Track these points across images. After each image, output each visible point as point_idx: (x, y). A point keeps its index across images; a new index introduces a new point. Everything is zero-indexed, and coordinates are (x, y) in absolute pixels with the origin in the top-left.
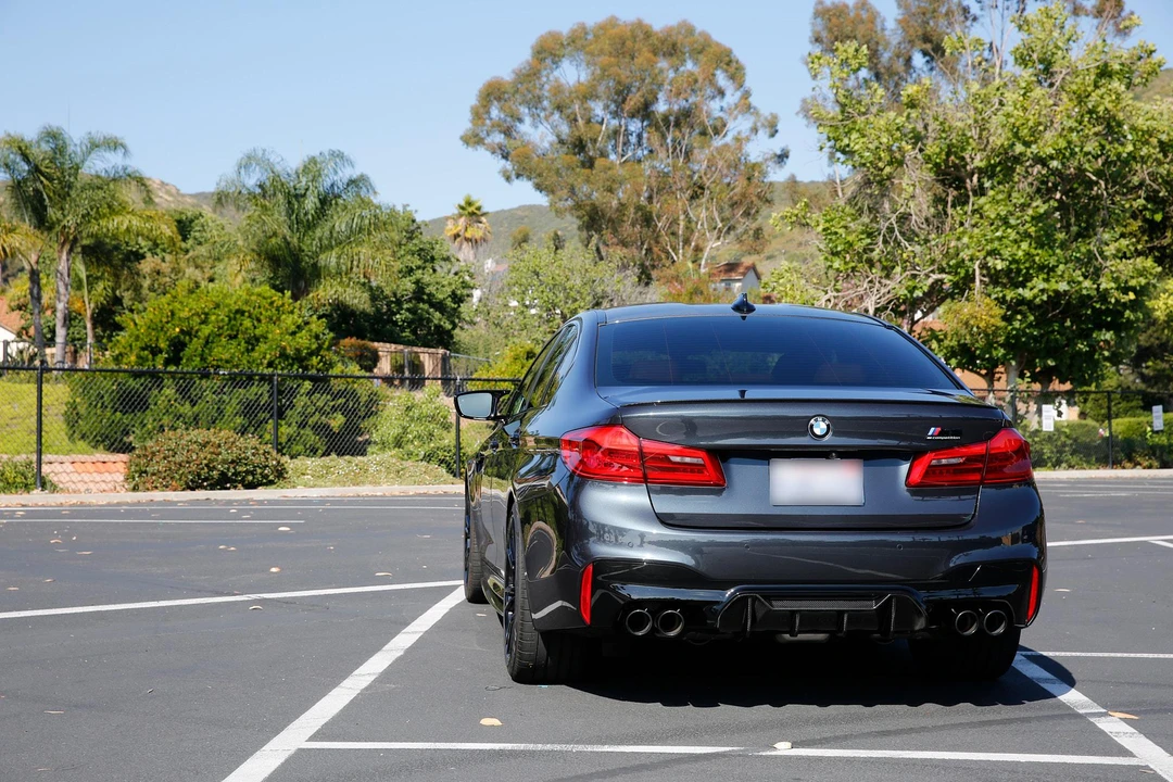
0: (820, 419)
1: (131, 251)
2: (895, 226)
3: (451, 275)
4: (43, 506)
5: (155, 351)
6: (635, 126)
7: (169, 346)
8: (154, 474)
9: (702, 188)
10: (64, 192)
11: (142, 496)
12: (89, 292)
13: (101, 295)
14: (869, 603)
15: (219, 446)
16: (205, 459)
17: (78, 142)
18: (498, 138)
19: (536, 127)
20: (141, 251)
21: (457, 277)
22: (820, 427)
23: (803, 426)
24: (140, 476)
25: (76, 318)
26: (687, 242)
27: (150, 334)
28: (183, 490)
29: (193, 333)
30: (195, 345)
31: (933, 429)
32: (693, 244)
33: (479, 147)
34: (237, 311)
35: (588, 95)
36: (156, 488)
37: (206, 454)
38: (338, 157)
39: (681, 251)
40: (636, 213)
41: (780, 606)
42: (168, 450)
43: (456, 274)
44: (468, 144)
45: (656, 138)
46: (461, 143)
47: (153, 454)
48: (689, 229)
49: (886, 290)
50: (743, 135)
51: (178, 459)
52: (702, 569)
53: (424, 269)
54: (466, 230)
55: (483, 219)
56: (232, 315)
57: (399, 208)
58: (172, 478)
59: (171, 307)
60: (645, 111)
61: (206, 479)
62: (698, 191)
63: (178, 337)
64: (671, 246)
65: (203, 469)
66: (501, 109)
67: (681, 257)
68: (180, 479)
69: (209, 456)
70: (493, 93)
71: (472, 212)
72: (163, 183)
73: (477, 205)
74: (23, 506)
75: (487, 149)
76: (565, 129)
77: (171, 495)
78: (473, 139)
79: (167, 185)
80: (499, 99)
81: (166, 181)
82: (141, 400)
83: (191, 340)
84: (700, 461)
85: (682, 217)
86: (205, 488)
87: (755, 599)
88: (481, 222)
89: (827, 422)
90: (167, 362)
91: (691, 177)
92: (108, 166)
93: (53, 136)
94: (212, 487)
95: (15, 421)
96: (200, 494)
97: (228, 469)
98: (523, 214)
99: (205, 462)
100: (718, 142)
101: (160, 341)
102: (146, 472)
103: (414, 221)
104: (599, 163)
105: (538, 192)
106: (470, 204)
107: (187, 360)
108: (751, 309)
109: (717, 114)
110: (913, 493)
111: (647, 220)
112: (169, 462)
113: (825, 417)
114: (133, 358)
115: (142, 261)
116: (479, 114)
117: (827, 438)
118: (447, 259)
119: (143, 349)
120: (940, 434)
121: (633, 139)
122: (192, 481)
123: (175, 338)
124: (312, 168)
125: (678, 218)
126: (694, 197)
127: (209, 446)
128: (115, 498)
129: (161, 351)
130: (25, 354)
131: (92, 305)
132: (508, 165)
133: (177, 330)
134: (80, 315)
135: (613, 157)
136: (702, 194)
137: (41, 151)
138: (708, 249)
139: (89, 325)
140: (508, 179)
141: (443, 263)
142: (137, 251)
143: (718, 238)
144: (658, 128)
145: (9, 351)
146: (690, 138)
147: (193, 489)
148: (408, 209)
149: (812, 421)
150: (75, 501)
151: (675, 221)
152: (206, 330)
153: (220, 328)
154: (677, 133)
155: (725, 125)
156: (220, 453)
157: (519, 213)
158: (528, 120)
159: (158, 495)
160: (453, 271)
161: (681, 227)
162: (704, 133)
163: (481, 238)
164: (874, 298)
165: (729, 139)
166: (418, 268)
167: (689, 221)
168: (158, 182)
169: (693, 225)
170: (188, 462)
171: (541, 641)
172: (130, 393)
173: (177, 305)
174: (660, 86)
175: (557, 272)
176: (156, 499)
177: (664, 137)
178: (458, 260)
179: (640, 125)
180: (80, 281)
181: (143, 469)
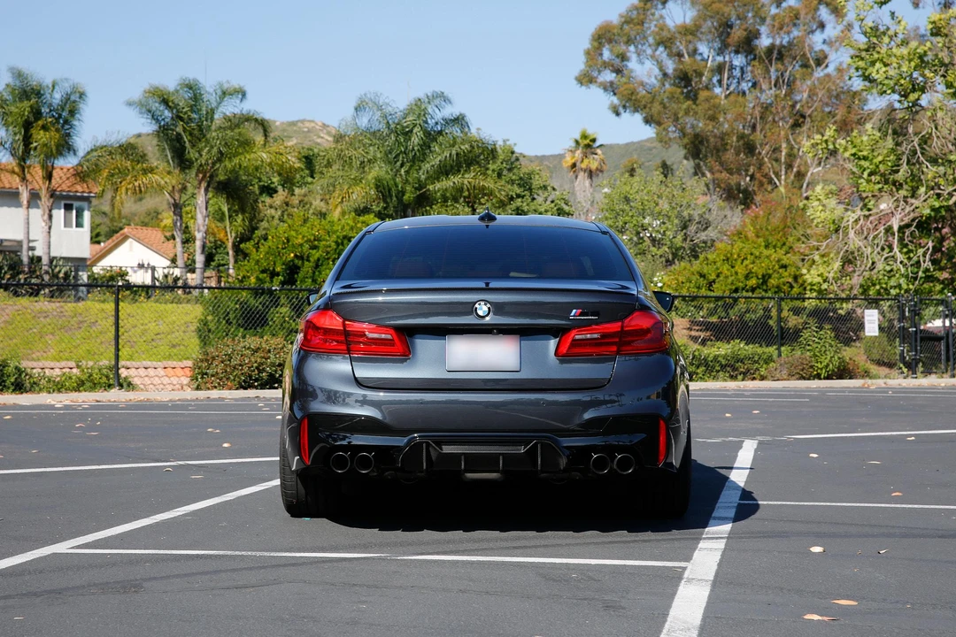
0: (482, 303)
1: (264, 186)
2: (918, 148)
3: (548, 202)
4: (115, 401)
5: (273, 274)
6: (739, 61)
7: (286, 270)
8: (213, 376)
9: (803, 116)
10: (199, 134)
11: (202, 394)
12: (231, 223)
13: (240, 226)
14: (519, 448)
15: (269, 351)
16: (256, 362)
17: (211, 90)
18: (609, 76)
19: (643, 63)
20: (272, 186)
21: (553, 205)
22: (482, 309)
23: (470, 308)
24: (202, 378)
25: (221, 246)
26: (789, 166)
27: (268, 259)
28: (237, 389)
29: (305, 258)
30: (307, 268)
31: (574, 311)
32: (795, 170)
33: (591, 85)
34: (345, 237)
35: (690, 32)
36: (216, 387)
37: (258, 358)
38: (443, 98)
39: (783, 177)
40: (738, 141)
41: (447, 449)
42: (225, 355)
43: (552, 202)
44: (582, 84)
45: (759, 71)
46: (575, 82)
47: (213, 358)
48: (791, 156)
49: (912, 208)
50: (845, 66)
51: (234, 363)
52: (387, 421)
53: (523, 197)
54: (582, 161)
55: (599, 151)
56: (340, 241)
57: (500, 143)
58: (228, 379)
59: (286, 235)
60: (747, 45)
61: (256, 380)
62: (798, 121)
63: (292, 261)
64: (774, 173)
65: (254, 371)
66: (611, 51)
67: (783, 182)
68: (234, 380)
69: (259, 360)
70: (603, 36)
71: (588, 144)
72: (324, 124)
73: (592, 137)
74: (97, 401)
75: (599, 87)
76: (670, 66)
77: (226, 394)
78: (586, 79)
79: (328, 126)
80: (610, 41)
81: (327, 123)
82: (263, 319)
83: (303, 263)
84: (389, 337)
85: (784, 145)
86: (256, 388)
87: (428, 444)
88: (596, 154)
89: (489, 305)
90: (283, 283)
91: (793, 106)
92: (237, 111)
93: (192, 87)
94: (262, 387)
95: (159, 336)
96: (251, 393)
97: (276, 371)
98: (652, 145)
99: (255, 365)
100: (819, 73)
101: (277, 264)
102: (206, 374)
103: (513, 153)
104: (703, 95)
105: (648, 126)
106: (584, 136)
107: (301, 282)
108: (494, 219)
109: (819, 46)
110: (562, 362)
111: (750, 149)
112: (226, 365)
113: (486, 302)
114: (253, 280)
115: (275, 195)
116: (593, 55)
117: (487, 318)
118: (545, 188)
119: (263, 272)
120: (581, 314)
121: (737, 73)
122: (244, 381)
123: (290, 261)
124: (418, 108)
125: (781, 146)
126: (796, 125)
127: (260, 351)
128: (178, 395)
129: (278, 275)
130: (169, 278)
131: (233, 235)
132: (615, 100)
133: (292, 255)
134: (224, 243)
135: (718, 90)
136: (803, 122)
137: (183, 99)
138: (809, 174)
139: (231, 253)
140: (618, 114)
141: (540, 192)
142: (268, 186)
143: (820, 164)
144: (761, 61)
145: (156, 276)
146: (793, 68)
147: (245, 388)
148: (508, 143)
149: (477, 305)
150: (142, 398)
151: (777, 150)
152: (316, 254)
153: (328, 253)
154: (780, 66)
155: (826, 57)
156: (269, 358)
157: (648, 145)
158: (634, 57)
159: (215, 394)
160: (550, 199)
161: (783, 154)
162: (805, 66)
163: (597, 169)
164: (898, 216)
165: (831, 69)
166: (518, 196)
167: (792, 148)
168: (320, 124)
169: (796, 151)
170: (241, 365)
171: (299, 481)
172: (251, 310)
173: (293, 233)
174: (763, 20)
175: (646, 198)
176: (212, 397)
177: (768, 71)
178: (554, 189)
179: (744, 61)
180: (223, 214)
181: (204, 371)
